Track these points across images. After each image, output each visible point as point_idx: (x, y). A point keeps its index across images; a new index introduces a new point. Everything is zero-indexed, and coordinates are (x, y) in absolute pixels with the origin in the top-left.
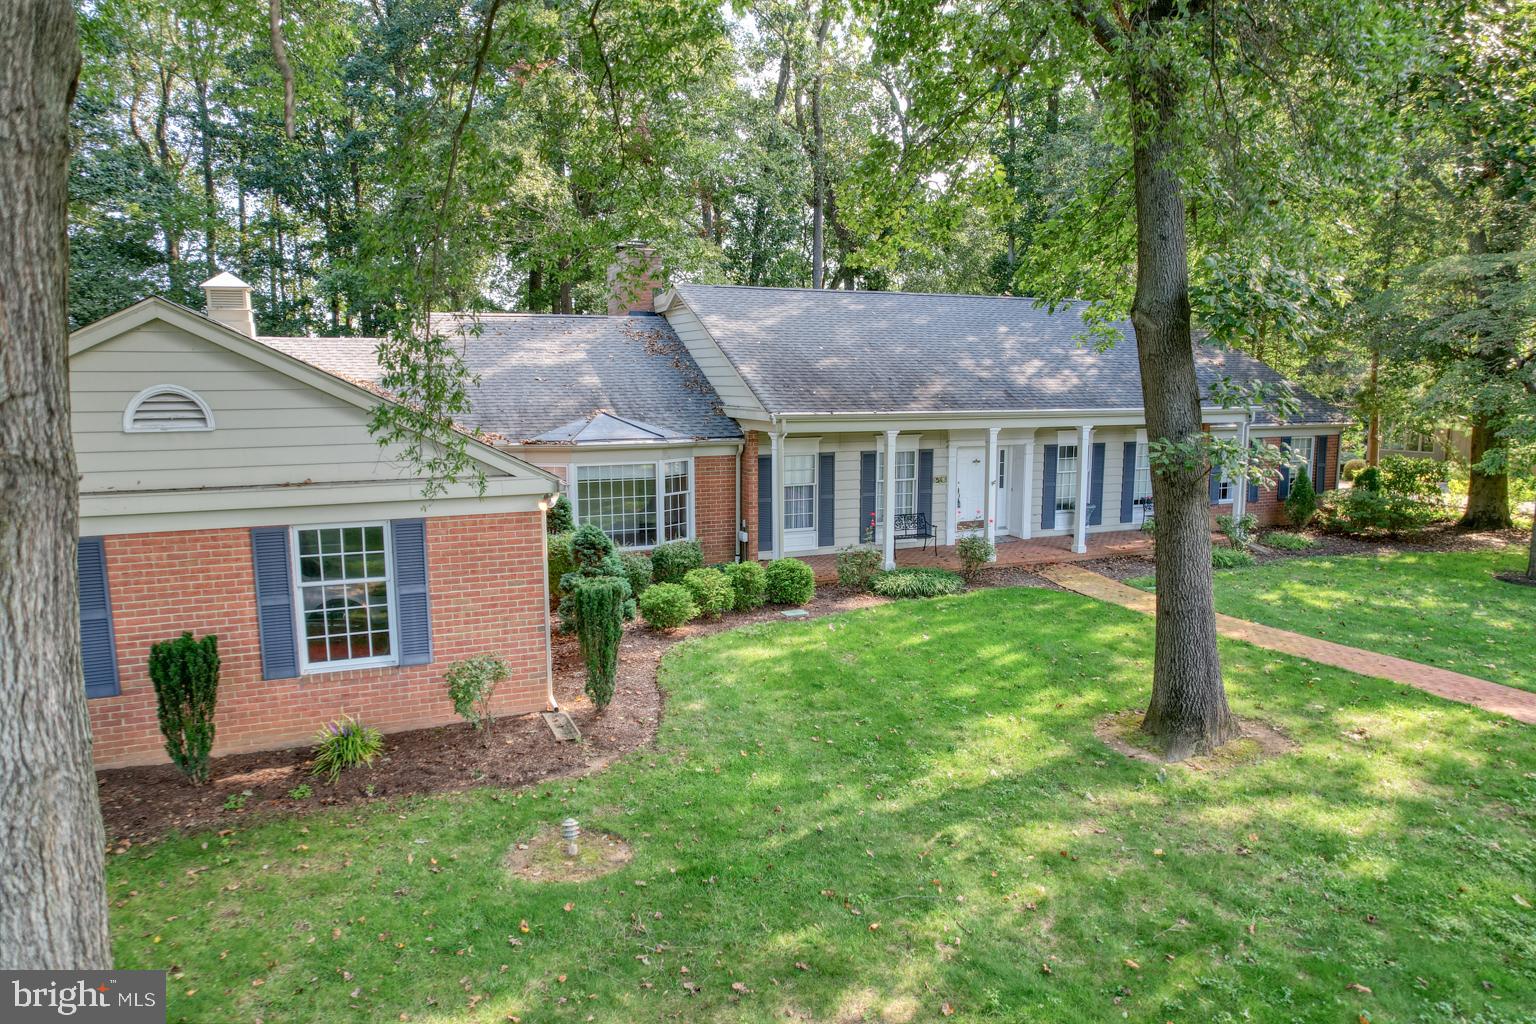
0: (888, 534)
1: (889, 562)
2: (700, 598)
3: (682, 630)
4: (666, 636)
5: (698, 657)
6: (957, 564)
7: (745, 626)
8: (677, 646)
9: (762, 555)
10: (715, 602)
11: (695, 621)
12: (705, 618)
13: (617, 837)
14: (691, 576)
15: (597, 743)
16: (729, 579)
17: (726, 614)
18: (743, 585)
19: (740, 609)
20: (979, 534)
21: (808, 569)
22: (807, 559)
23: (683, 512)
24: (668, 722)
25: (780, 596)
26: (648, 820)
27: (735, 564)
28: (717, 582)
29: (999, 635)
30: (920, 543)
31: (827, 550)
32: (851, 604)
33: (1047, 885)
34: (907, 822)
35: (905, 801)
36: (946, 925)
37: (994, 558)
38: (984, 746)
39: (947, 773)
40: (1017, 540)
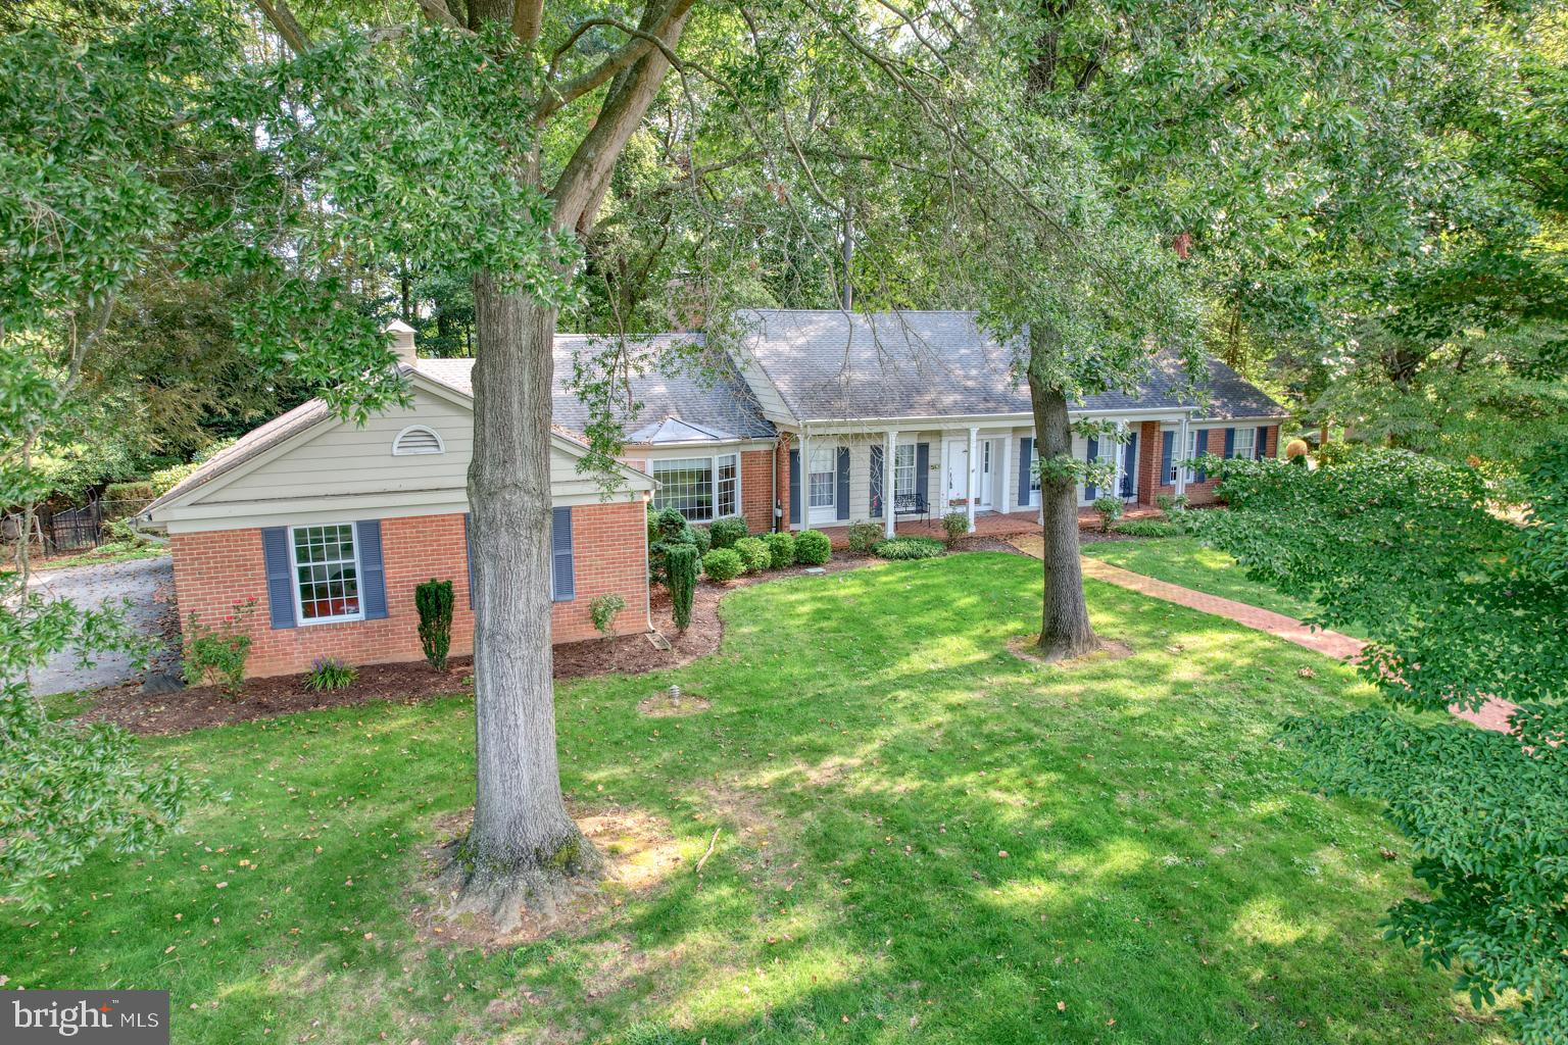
0: (890, 507)
1: (890, 532)
2: (746, 560)
3: (734, 581)
4: (723, 586)
5: (746, 600)
6: (943, 534)
7: (780, 580)
8: (730, 592)
9: (793, 527)
10: (757, 562)
11: (743, 575)
12: (750, 573)
13: (701, 698)
14: (739, 543)
15: (682, 651)
16: (767, 545)
17: (764, 571)
18: (777, 550)
19: (775, 567)
20: (960, 510)
21: (826, 538)
22: (826, 530)
23: (732, 494)
24: (727, 638)
25: (805, 558)
26: (718, 689)
27: (772, 534)
28: (760, 550)
29: (966, 587)
30: (917, 517)
31: (844, 523)
32: (859, 565)
33: (945, 718)
34: (872, 690)
35: (874, 680)
36: (884, 733)
37: (972, 529)
38: (931, 654)
39: (904, 667)
40: (995, 515)
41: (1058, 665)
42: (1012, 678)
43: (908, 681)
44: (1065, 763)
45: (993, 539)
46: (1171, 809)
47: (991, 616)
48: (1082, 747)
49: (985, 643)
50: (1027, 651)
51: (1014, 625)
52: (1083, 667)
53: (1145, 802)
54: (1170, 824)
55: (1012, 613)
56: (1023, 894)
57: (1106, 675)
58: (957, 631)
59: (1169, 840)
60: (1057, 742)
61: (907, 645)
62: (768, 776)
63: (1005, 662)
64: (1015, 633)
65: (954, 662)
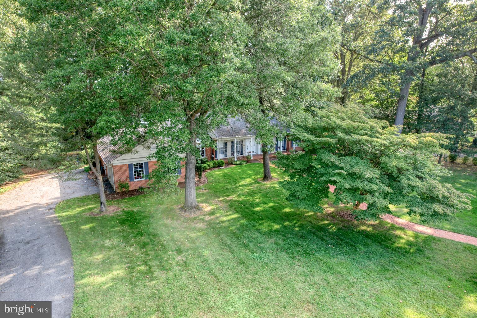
0: (235, 154)
1: (236, 160)
2: (209, 166)
4: (205, 171)
5: (210, 174)
6: (246, 159)
7: (215, 170)
8: (207, 172)
9: (216, 159)
10: (211, 166)
11: (208, 169)
12: (210, 169)
13: (207, 190)
14: (207, 163)
15: (201, 183)
17: (212, 168)
18: (214, 164)
19: (214, 167)
20: (250, 154)
21: (223, 161)
22: (222, 159)
23: (204, 153)
24: (208, 181)
25: (219, 165)
26: (210, 188)
27: (213, 161)
28: (211, 164)
29: (250, 170)
30: (241, 156)
31: (226, 158)
32: (230, 166)
33: (247, 191)
34: (235, 187)
35: (235, 186)
36: (238, 193)
37: (252, 158)
38: (244, 182)
39: (240, 184)
40: (257, 155)
41: (266, 182)
42: (258, 185)
43: (241, 186)
44: (265, 196)
45: (256, 160)
46: (278, 200)
47: (255, 175)
48: (268, 193)
49: (254, 179)
50: (261, 180)
51: (259, 176)
52: (270, 183)
53: (275, 199)
54: (278, 201)
55: (259, 174)
56: (257, 209)
57: (274, 184)
58: (249, 178)
59: (277, 203)
60: (264, 193)
61: (240, 180)
62: (221, 199)
63: (257, 182)
64: (259, 178)
65: (248, 183)
